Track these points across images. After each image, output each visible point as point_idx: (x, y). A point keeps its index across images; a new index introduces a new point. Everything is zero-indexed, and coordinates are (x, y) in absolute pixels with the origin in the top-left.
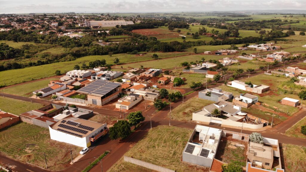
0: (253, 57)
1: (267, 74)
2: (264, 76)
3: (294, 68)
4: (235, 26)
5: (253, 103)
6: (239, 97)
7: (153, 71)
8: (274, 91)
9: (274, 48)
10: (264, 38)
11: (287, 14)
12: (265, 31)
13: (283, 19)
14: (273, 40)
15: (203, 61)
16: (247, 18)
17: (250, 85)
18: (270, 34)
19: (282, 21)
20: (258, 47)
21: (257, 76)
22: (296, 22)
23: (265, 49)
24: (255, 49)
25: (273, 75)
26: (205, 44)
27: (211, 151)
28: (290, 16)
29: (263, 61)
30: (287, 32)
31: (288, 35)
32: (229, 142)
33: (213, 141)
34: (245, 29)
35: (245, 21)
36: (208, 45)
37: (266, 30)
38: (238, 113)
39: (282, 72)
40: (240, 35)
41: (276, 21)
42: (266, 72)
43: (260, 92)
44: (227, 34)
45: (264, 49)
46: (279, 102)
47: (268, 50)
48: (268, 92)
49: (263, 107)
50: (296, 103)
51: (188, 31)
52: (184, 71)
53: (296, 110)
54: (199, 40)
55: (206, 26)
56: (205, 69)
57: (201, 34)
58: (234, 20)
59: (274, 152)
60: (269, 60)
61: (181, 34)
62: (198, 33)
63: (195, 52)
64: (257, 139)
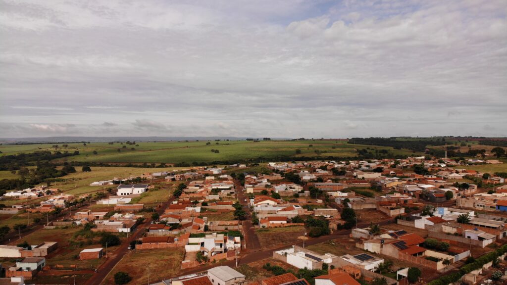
0: (19, 209)
1: (49, 227)
2: (43, 231)
3: (86, 213)
5: (39, 268)
6: (16, 266)
8: (65, 248)
9: (48, 192)
10: (27, 180)
12: (27, 169)
13: (53, 151)
14: (43, 181)
17: (26, 246)
18: (36, 174)
19: (53, 153)
20: (22, 193)
21: (32, 234)
24: (18, 197)
25: (57, 228)
28: (63, 146)
29: (36, 212)
30: (63, 169)
31: (66, 172)
37: (29, 168)
39: (70, 221)
41: (43, 154)
42: (46, 226)
43: (46, 254)
45: (34, 195)
46: (77, 258)
47: (39, 196)
48: (56, 251)
49: (55, 271)
50: (101, 253)
53: (102, 262)
60: (45, 209)
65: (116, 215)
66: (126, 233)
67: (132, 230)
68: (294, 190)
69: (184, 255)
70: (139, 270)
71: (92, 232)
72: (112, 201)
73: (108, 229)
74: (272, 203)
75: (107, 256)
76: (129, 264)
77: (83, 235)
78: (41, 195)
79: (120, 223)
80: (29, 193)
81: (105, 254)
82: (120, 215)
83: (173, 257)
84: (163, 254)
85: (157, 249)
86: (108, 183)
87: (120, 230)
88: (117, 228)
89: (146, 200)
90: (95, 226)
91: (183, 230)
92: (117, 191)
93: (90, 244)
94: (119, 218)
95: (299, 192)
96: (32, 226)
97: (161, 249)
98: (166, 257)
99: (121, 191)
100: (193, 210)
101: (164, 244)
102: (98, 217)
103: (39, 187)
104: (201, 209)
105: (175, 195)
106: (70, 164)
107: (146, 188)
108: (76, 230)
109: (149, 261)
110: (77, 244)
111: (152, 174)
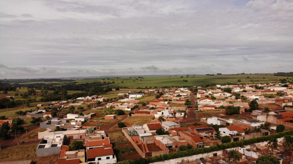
0: (82, 103)
1: (93, 109)
2: (91, 110)
3: (112, 103)
5: (85, 121)
9: (97, 97)
10: (89, 93)
12: (89, 89)
13: (102, 81)
14: (96, 94)
15: (38, 108)
17: (81, 114)
18: (93, 91)
19: (102, 82)
20: (85, 98)
21: (85, 111)
23: (91, 98)
24: (83, 99)
25: (98, 109)
26: (37, 102)
27: (58, 144)
28: (107, 79)
29: (90, 104)
30: (106, 89)
32: (71, 141)
34: (72, 90)
35: (71, 84)
36: (39, 102)
38: (75, 126)
40: (68, 94)
41: (97, 83)
43: (90, 117)
44: (57, 93)
46: (104, 119)
48: (95, 117)
49: (93, 123)
50: (114, 116)
51: (16, 93)
52: (21, 117)
53: (115, 120)
54: (29, 99)
55: (34, 88)
56: (41, 112)
57: (30, 94)
58: (61, 84)
59: (102, 136)
60: (94, 102)
61: (8, 95)
62: (28, 93)
63: (28, 106)
64: (90, 131)
65: (125, 104)
66: (128, 111)
67: (132, 109)
68: (225, 96)
69: (154, 118)
70: (131, 123)
71: (113, 110)
72: (126, 100)
73: (120, 109)
74: (209, 100)
75: (117, 118)
76: (127, 121)
77: (108, 111)
78: (94, 98)
79: (126, 106)
80: (88, 98)
81: (116, 118)
82: (127, 104)
83: (148, 119)
85: (141, 116)
86: (126, 94)
87: (126, 109)
89: (142, 100)
90: (115, 108)
91: (156, 110)
92: (129, 96)
93: (111, 114)
95: (229, 97)
96: (86, 109)
97: (143, 116)
98: (145, 119)
99: (131, 96)
100: (163, 103)
101: (145, 115)
102: (117, 105)
103: (93, 96)
104: (168, 103)
105: (157, 98)
106: (110, 87)
107: (143, 95)
108: (106, 110)
109: (136, 120)
110: (105, 114)
111: (148, 90)
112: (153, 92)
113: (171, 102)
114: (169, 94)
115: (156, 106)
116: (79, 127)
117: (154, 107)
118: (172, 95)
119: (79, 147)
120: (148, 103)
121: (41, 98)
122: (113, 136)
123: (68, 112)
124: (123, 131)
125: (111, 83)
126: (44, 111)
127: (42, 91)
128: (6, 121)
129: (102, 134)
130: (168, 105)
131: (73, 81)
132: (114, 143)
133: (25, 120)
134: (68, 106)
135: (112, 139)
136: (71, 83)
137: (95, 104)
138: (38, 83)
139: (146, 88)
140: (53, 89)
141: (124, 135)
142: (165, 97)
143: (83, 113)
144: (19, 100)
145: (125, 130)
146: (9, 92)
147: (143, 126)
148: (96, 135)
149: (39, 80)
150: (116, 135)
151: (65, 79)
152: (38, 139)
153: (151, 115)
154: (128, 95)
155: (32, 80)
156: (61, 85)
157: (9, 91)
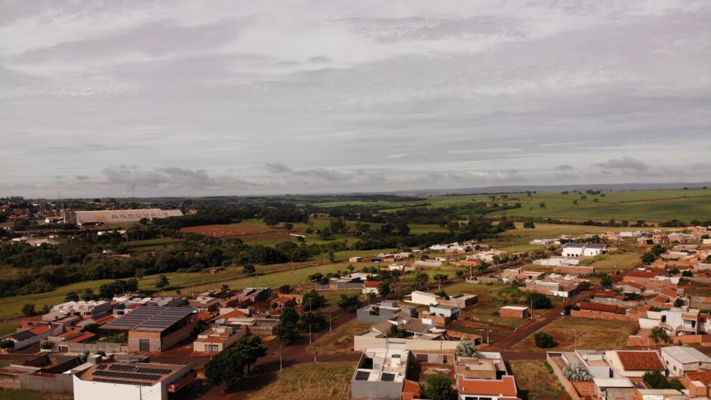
0: (443, 262)
1: (471, 281)
2: (465, 285)
3: (516, 271)
4: (399, 217)
5: (454, 316)
6: (429, 311)
7: (254, 291)
9: (478, 248)
10: (457, 235)
11: (496, 193)
12: (458, 223)
13: (489, 203)
14: (474, 237)
15: (352, 268)
16: (420, 203)
17: (443, 295)
18: (467, 229)
19: (488, 205)
20: (448, 247)
21: (453, 287)
22: (513, 205)
23: (462, 249)
24: (444, 250)
25: (481, 283)
26: (348, 249)
27: (397, 374)
28: (502, 197)
29: (461, 266)
30: (500, 224)
31: (503, 229)
32: (423, 368)
33: (398, 360)
34: (419, 222)
35: (417, 208)
36: (352, 250)
37: (460, 222)
38: (431, 330)
40: (412, 232)
41: (477, 207)
42: (469, 279)
43: (463, 306)
44: (387, 230)
46: (497, 314)
47: (466, 251)
48: (476, 305)
49: (470, 323)
50: (524, 312)
51: (307, 226)
52: (319, 288)
53: (525, 322)
54: (333, 241)
55: (342, 217)
56: (358, 281)
57: (335, 231)
58: (395, 208)
59: (496, 366)
60: (471, 263)
61: (294, 232)
62: (330, 229)
63: (332, 260)
64: (466, 351)
65: (553, 276)
66: (562, 298)
67: (571, 294)
69: (636, 329)
70: (569, 338)
71: (519, 291)
72: (553, 262)
73: (539, 291)
75: (532, 318)
76: (558, 330)
77: (508, 292)
78: (470, 251)
79: (556, 284)
80: (456, 247)
81: (530, 315)
82: (558, 276)
83: (619, 330)
84: (607, 326)
85: (600, 319)
86: (553, 242)
87: (556, 293)
88: (551, 289)
89: (599, 264)
90: (524, 285)
91: (642, 302)
92: (562, 251)
93: (515, 303)
94: (557, 278)
96: (453, 279)
97: (604, 320)
98: (610, 330)
99: (567, 251)
100: (666, 280)
101: (611, 315)
102: (530, 277)
103: (468, 242)
104: (680, 280)
105: (645, 261)
106: (509, 220)
107: (604, 250)
108: (501, 287)
109: (586, 330)
110: (500, 301)
111: (618, 233)
112: (634, 240)
113: (689, 278)
114: (682, 251)
115: (643, 290)
116: (440, 333)
117: (638, 292)
118: (694, 252)
119: (444, 392)
120: (619, 277)
121: (356, 240)
122: (524, 371)
123: (413, 286)
124: (549, 359)
125: (510, 208)
126: (364, 277)
127: (359, 224)
128: (290, 296)
129: (495, 362)
130: (681, 290)
131: (421, 199)
132: (527, 391)
133: (326, 296)
134: (413, 269)
135: (522, 377)
136: (416, 205)
137: (473, 268)
138: (349, 205)
139: (612, 224)
140: (379, 220)
141: (552, 372)
142: (672, 260)
143: (447, 289)
144: (314, 245)
145: (556, 358)
146: (296, 226)
147: (604, 354)
148: (481, 364)
149: (351, 197)
150: (529, 368)
151: (404, 195)
152: (353, 350)
153: (629, 318)
154: (559, 247)
155: (337, 196)
156: (395, 211)
157: (295, 222)
